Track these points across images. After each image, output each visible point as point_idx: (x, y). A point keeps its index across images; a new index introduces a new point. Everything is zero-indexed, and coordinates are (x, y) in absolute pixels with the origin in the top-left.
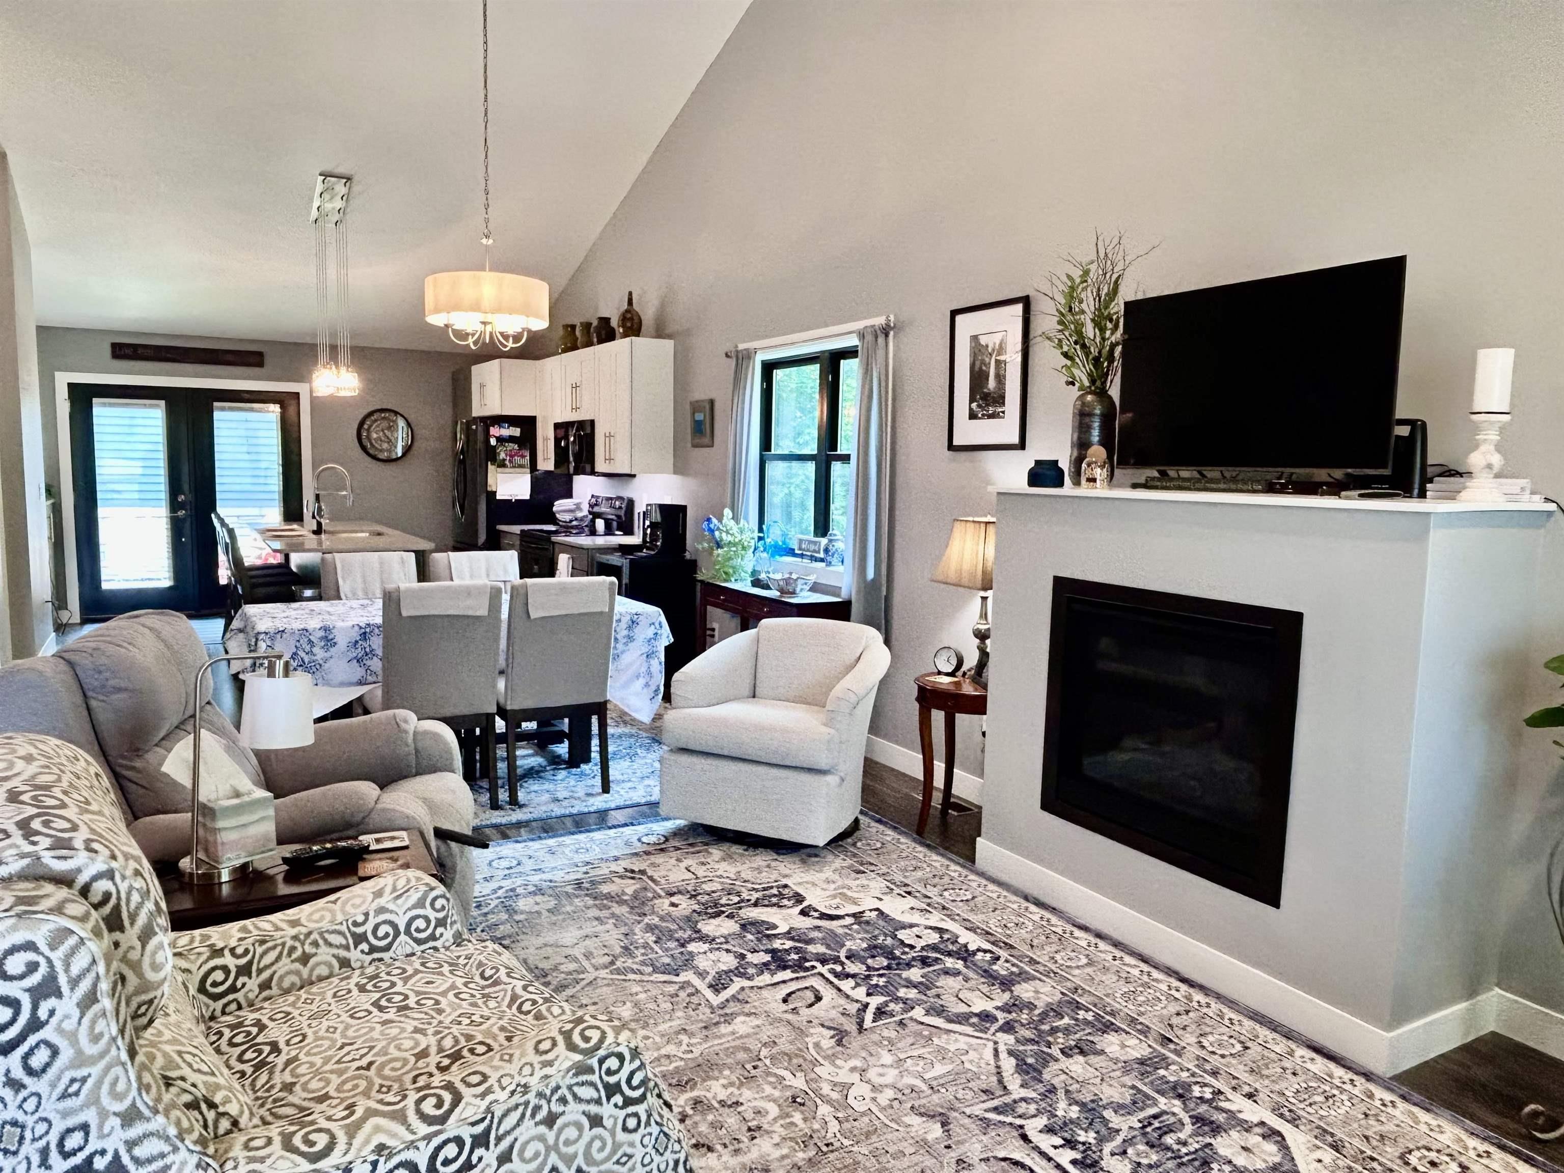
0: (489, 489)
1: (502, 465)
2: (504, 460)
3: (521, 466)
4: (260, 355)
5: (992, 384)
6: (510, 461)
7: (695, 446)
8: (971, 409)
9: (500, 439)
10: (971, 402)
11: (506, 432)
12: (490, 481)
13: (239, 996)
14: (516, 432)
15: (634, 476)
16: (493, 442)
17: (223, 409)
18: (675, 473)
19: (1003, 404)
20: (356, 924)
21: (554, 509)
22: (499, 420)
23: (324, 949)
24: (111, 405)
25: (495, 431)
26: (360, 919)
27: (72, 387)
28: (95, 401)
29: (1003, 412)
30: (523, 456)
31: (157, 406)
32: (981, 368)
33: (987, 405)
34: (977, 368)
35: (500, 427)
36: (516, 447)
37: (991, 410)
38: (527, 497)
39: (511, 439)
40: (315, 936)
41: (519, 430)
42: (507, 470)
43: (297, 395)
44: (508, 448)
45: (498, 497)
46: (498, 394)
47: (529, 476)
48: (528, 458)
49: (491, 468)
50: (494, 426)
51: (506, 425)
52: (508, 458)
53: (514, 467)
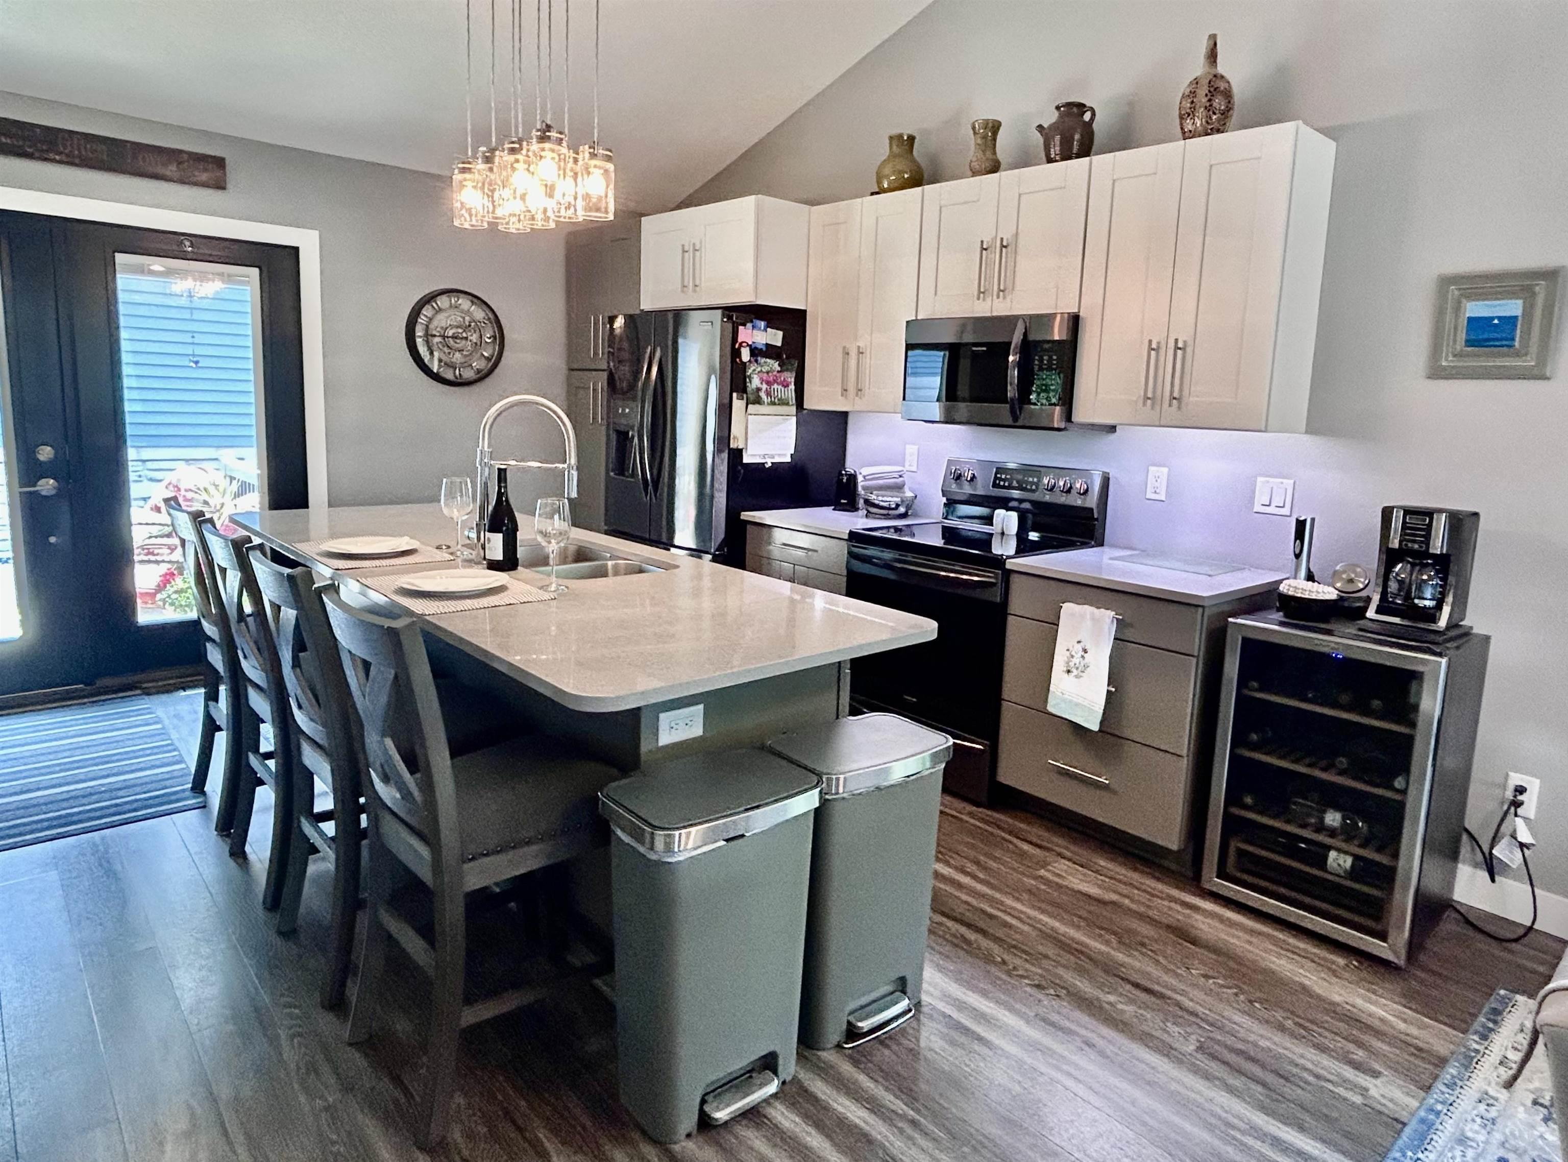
0: (733, 443)
1: (754, 399)
2: (758, 390)
3: (783, 403)
4: (220, 163)
6: (768, 394)
9: (756, 352)
11: (762, 337)
12: (735, 428)
15: (1112, 429)
16: (745, 355)
18: (1312, 429)
22: (753, 314)
25: (748, 334)
30: (785, 384)
35: (754, 327)
36: (776, 366)
38: (791, 459)
39: (770, 351)
41: (780, 334)
43: (294, 252)
44: (765, 369)
45: (746, 459)
46: (749, 266)
47: (794, 419)
48: (792, 387)
49: (738, 404)
50: (744, 325)
51: (762, 324)
52: (764, 387)
53: (772, 403)
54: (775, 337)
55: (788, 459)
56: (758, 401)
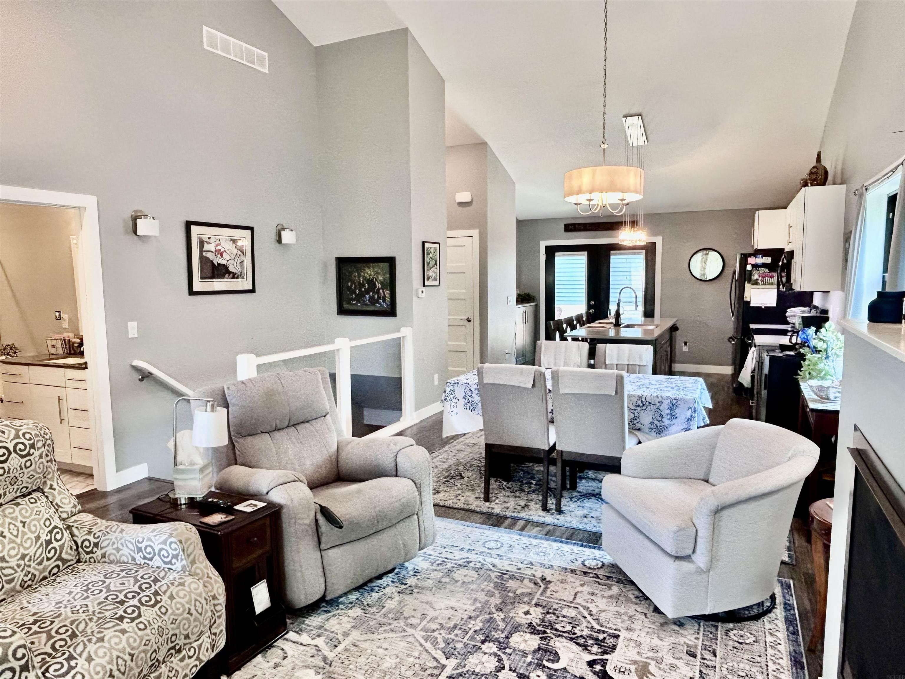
0: (745, 299)
1: (756, 283)
2: (757, 280)
3: (772, 284)
4: (635, 222)
6: (762, 281)
9: (755, 266)
11: (760, 260)
12: (746, 294)
13: (94, 556)
14: (768, 260)
16: (749, 267)
17: (615, 254)
20: (138, 542)
21: (787, 314)
23: (125, 548)
24: (564, 255)
25: (752, 260)
26: (141, 540)
27: (547, 248)
28: (557, 254)
30: (772, 277)
31: (584, 255)
35: (756, 257)
36: (767, 270)
38: (775, 305)
39: (764, 265)
40: (123, 541)
41: (771, 259)
42: (757, 286)
43: (655, 244)
44: (761, 272)
45: (752, 305)
47: (776, 290)
48: (776, 278)
49: (747, 285)
50: (752, 257)
51: (761, 256)
52: (760, 278)
53: (764, 284)
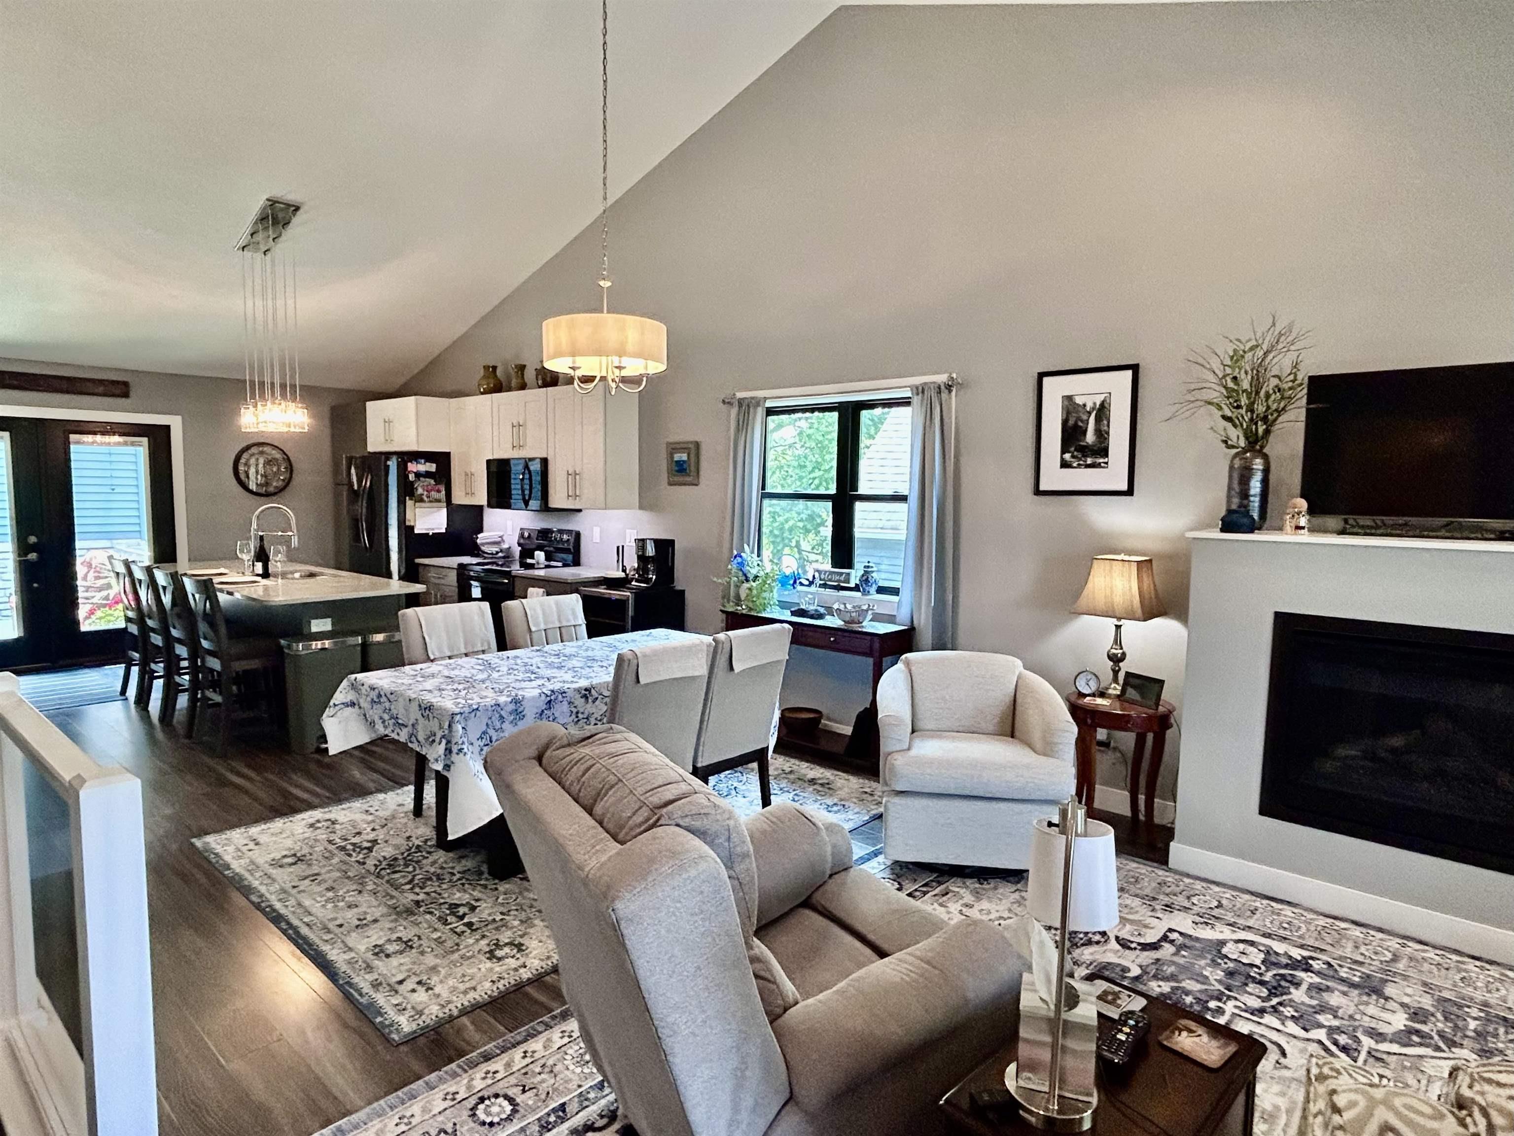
0: (408, 523)
2: (422, 495)
3: (439, 501)
4: (126, 384)
5: (1090, 437)
6: (428, 497)
7: (670, 484)
8: (1062, 459)
9: (418, 475)
10: (1063, 452)
11: (423, 467)
12: (410, 515)
16: (411, 477)
17: (80, 442)
18: (641, 507)
19: (1106, 455)
21: (478, 541)
22: (416, 456)
25: (413, 467)
29: (1107, 463)
30: (439, 491)
31: (2, 438)
32: (1076, 425)
33: (1085, 456)
34: (1071, 422)
35: (417, 462)
36: (432, 482)
37: (1089, 461)
39: (428, 474)
41: (434, 465)
42: (423, 504)
43: (168, 428)
44: (425, 484)
45: (416, 531)
46: (413, 431)
47: (445, 510)
48: (444, 492)
49: (409, 503)
50: (411, 462)
51: (423, 461)
52: (425, 493)
53: (431, 502)
54: (432, 467)
55: (444, 531)
56: (421, 500)
